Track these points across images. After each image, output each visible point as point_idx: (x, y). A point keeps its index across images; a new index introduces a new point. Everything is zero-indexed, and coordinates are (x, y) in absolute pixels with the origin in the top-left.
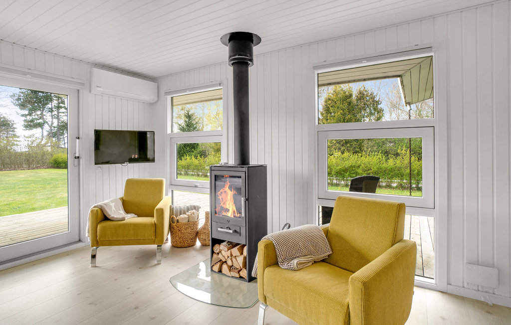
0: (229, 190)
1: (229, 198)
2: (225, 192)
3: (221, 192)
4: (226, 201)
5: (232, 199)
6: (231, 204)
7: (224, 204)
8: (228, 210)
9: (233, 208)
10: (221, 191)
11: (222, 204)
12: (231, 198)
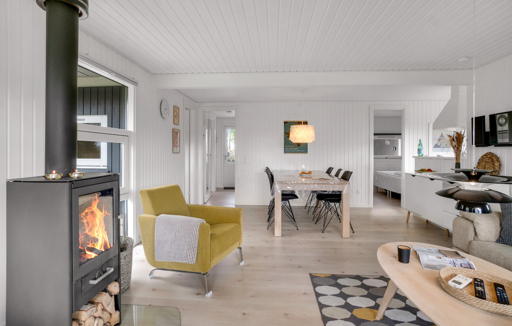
0: (98, 210)
1: (98, 221)
2: (92, 213)
3: (87, 214)
4: (93, 226)
5: (103, 223)
6: (100, 230)
7: (90, 230)
8: (96, 240)
9: (103, 237)
10: (86, 211)
11: (87, 231)
12: (100, 222)
